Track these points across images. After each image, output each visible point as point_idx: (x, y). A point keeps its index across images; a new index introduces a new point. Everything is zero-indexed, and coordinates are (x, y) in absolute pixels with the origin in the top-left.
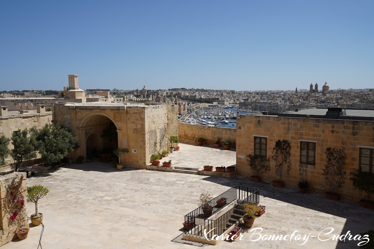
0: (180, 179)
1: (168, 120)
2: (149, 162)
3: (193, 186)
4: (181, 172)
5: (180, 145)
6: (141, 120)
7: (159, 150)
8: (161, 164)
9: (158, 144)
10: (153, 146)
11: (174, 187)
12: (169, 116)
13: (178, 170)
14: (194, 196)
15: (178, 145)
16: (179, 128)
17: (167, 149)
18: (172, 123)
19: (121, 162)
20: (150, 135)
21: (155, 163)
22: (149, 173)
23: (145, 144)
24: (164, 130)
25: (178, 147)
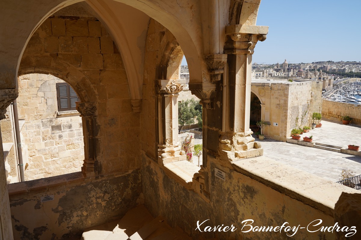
0: (321, 155)
1: (312, 96)
2: (290, 135)
3: (334, 163)
4: (322, 148)
5: (322, 122)
6: (285, 96)
7: (300, 125)
8: (302, 139)
9: (300, 120)
10: (294, 121)
11: (314, 161)
12: (313, 93)
13: (318, 146)
14: (335, 172)
15: (320, 122)
16: (323, 105)
17: (308, 125)
18: (315, 99)
19: (263, 133)
20: (292, 111)
21: (295, 137)
22: (289, 146)
23: (287, 119)
24: (306, 107)
25: (320, 124)
